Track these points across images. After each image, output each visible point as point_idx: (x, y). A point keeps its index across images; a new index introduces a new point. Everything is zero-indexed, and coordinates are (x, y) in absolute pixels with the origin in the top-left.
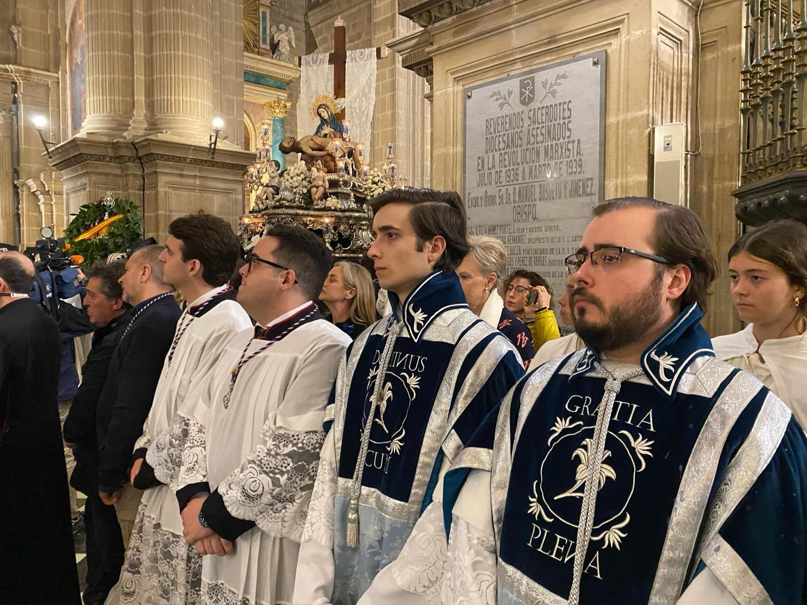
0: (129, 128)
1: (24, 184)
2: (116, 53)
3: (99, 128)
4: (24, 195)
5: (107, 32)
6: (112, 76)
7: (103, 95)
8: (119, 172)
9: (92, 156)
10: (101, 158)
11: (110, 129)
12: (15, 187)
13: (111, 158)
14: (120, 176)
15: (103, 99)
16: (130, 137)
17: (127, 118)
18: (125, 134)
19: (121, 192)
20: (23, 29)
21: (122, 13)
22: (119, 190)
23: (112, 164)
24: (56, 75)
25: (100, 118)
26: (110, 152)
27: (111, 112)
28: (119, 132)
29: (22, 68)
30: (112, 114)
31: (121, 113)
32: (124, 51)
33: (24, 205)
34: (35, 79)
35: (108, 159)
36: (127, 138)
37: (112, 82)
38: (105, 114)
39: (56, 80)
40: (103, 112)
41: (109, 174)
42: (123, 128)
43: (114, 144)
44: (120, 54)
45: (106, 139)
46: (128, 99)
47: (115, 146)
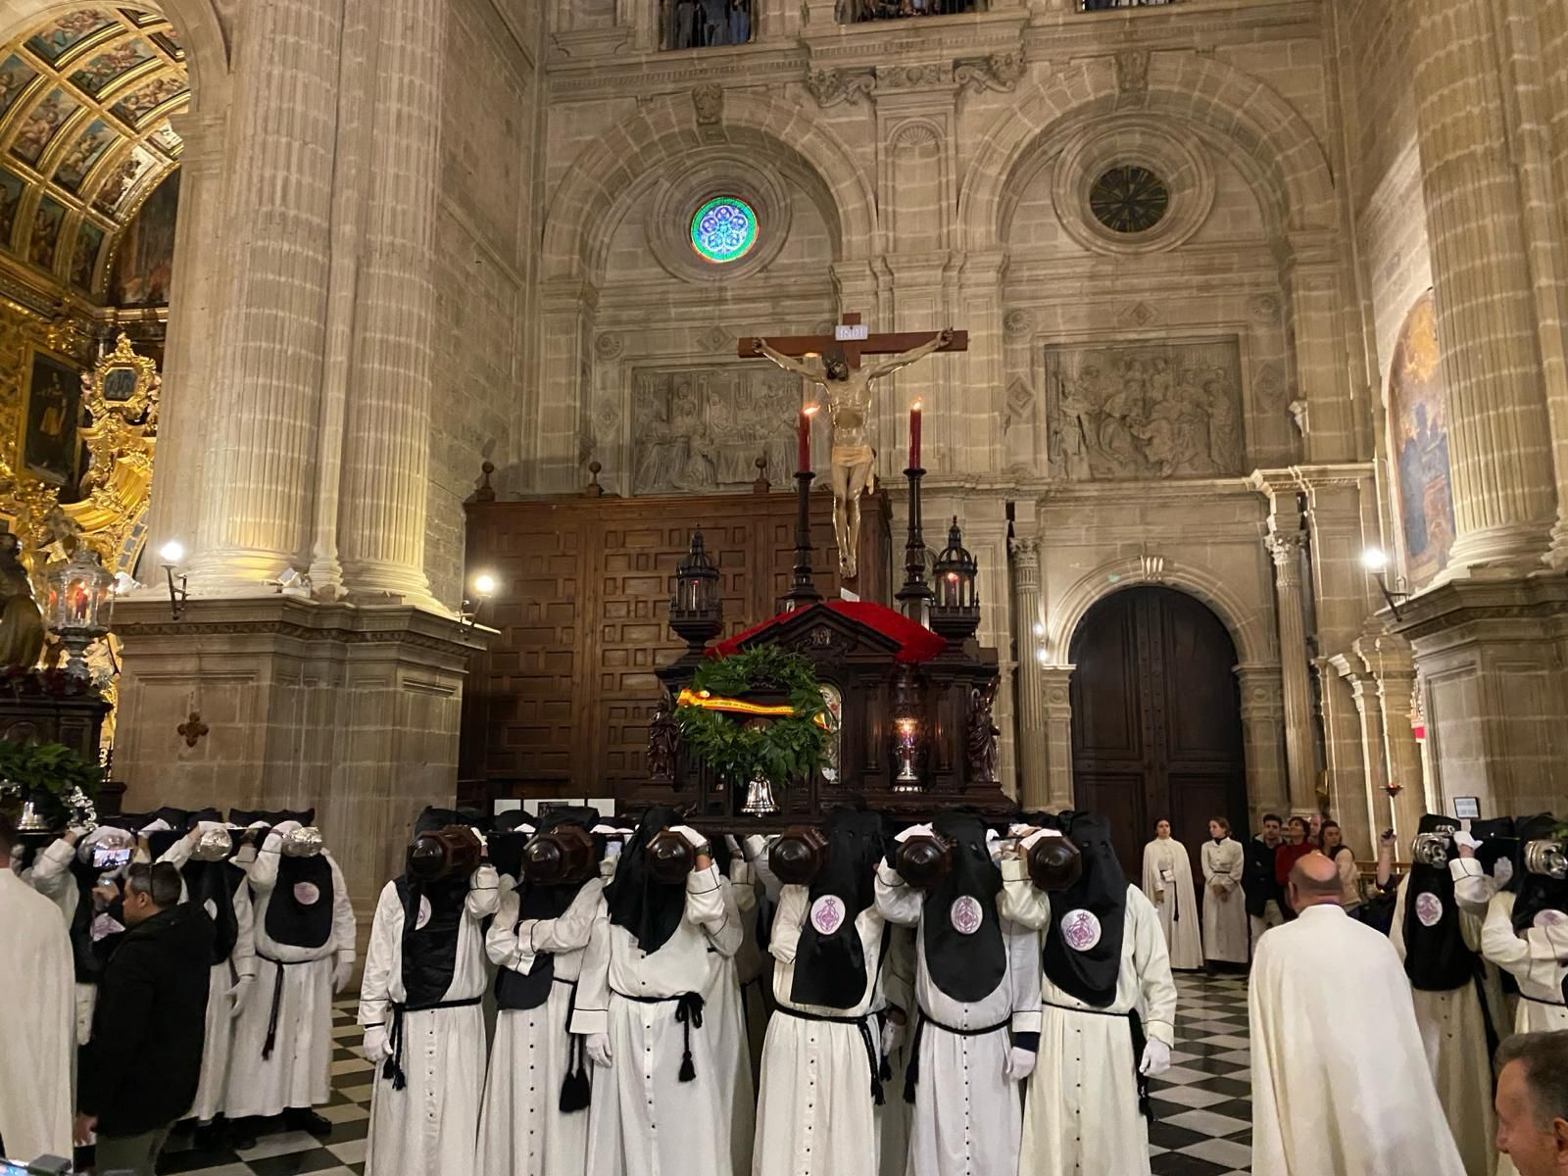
0: (1551, 545)
1: (1326, 664)
2: (1509, 409)
3: (1488, 554)
4: (1327, 683)
5: (1489, 376)
6: (1506, 453)
7: (1490, 491)
8: (1537, 633)
9: (1484, 609)
10: (1502, 611)
11: (1511, 551)
12: (1312, 670)
13: (1522, 607)
14: (1540, 641)
15: (1491, 499)
16: (1559, 562)
17: (1543, 525)
18: (1545, 557)
19: (1545, 672)
20: (1311, 404)
21: (1516, 334)
22: (1542, 669)
23: (1524, 620)
24: (1368, 466)
25: (1489, 534)
26: (1520, 597)
27: (1508, 519)
28: (1531, 556)
29: (1312, 468)
30: (1511, 523)
31: (1530, 518)
32: (1525, 401)
33: (1328, 700)
34: (1335, 480)
35: (1515, 611)
36: (1553, 564)
37: (1507, 466)
38: (1497, 526)
39: (1368, 474)
40: (1493, 522)
41: (1518, 641)
42: (1539, 545)
43: (1527, 581)
44: (1517, 409)
45: (1507, 574)
46: (1543, 488)
47: (1528, 585)
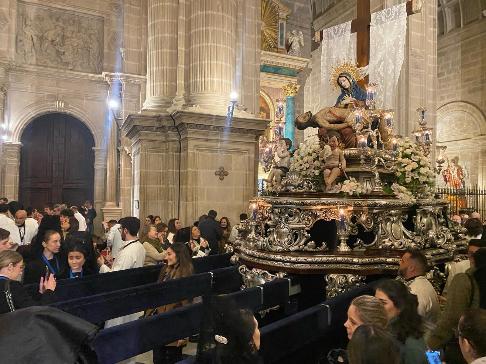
0: (172, 105)
1: (123, 150)
2: (165, 50)
3: (152, 107)
4: (122, 156)
5: (160, 35)
6: (162, 67)
7: (156, 83)
8: (163, 138)
9: (143, 127)
10: (150, 128)
12: (119, 151)
13: (157, 128)
14: (164, 142)
15: (156, 85)
16: (171, 111)
17: (172, 98)
18: (168, 109)
19: (164, 154)
20: (126, 50)
21: (171, 20)
22: (163, 152)
23: (158, 133)
24: (144, 77)
25: (154, 99)
26: (156, 124)
27: (160, 94)
28: (164, 108)
29: (124, 74)
30: (161, 96)
31: (167, 94)
32: (171, 48)
33: (122, 163)
34: (132, 80)
35: (155, 129)
36: (169, 112)
37: (162, 72)
38: (157, 96)
39: (144, 80)
40: (156, 94)
41: (155, 141)
42: (169, 105)
43: (158, 117)
44: (168, 50)
46: (173, 83)
47: (159, 119)
